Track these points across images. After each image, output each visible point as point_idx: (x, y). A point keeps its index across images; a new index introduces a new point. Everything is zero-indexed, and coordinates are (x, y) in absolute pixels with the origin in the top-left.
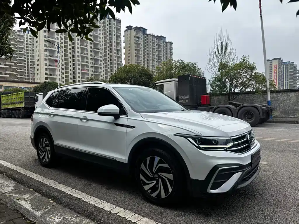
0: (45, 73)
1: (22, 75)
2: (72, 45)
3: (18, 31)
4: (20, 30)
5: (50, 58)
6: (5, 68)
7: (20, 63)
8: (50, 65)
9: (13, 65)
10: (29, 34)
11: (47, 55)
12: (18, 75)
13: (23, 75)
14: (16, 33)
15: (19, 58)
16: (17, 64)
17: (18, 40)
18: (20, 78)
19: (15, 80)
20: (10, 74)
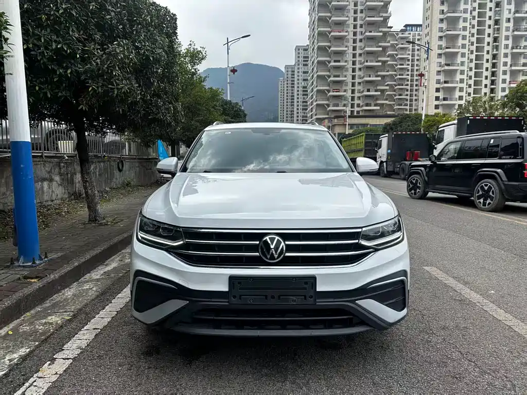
0: (436, 97)
1: (401, 105)
2: (494, 34)
3: (402, 31)
4: (404, 28)
5: (446, 68)
6: (375, 95)
7: (399, 85)
8: (446, 82)
9: (386, 89)
10: (417, 32)
11: (442, 64)
12: (395, 105)
13: (403, 104)
14: (397, 34)
15: (399, 77)
16: (396, 86)
17: (399, 46)
18: (399, 109)
19: (388, 113)
20: (382, 105)
